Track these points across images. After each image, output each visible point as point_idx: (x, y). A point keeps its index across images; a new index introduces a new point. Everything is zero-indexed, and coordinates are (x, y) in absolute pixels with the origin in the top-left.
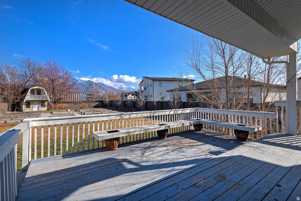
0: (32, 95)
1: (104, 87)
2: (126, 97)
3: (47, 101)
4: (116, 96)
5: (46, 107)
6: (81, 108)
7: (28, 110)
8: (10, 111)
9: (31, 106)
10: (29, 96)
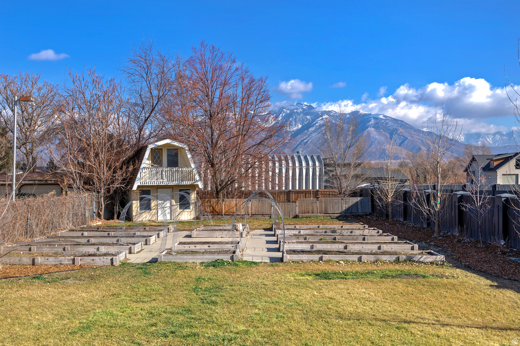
0: (154, 169)
1: (406, 135)
2: (490, 173)
3: (194, 187)
4: (451, 168)
5: (193, 207)
6: (296, 217)
7: (145, 217)
8: (102, 217)
9: (153, 204)
10: (147, 171)
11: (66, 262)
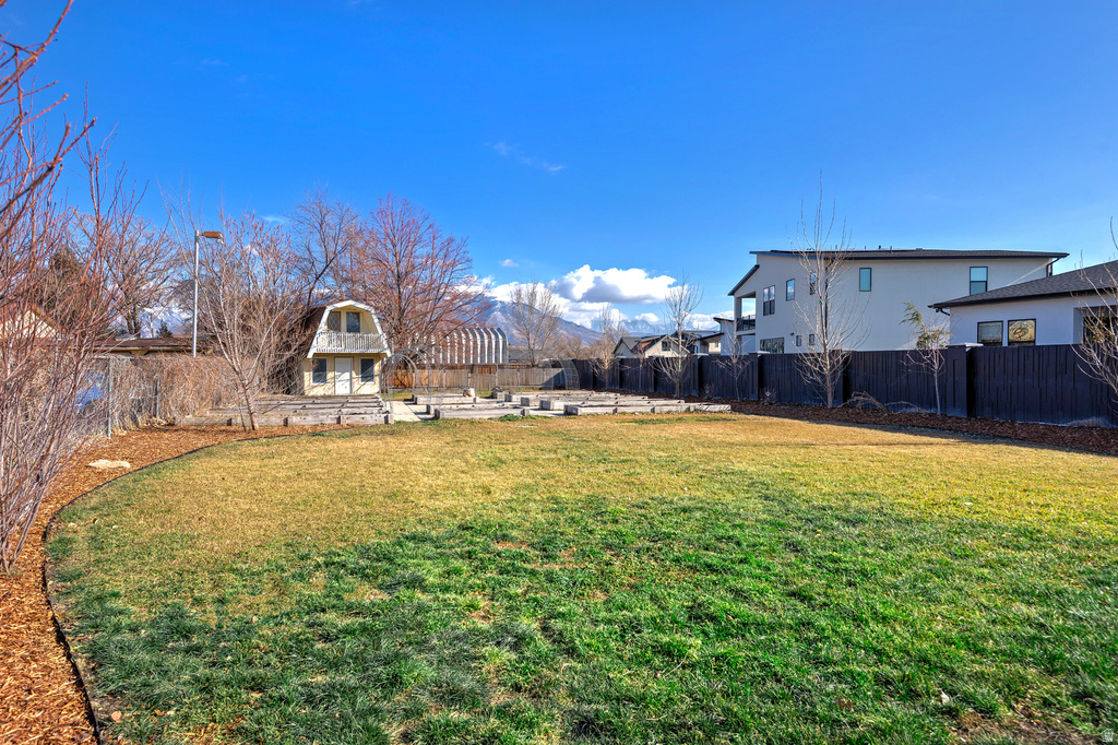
0: (334, 336)
3: (380, 356)
5: (377, 379)
7: (319, 390)
8: (265, 390)
9: (330, 375)
10: (325, 336)
11: (329, 422)
